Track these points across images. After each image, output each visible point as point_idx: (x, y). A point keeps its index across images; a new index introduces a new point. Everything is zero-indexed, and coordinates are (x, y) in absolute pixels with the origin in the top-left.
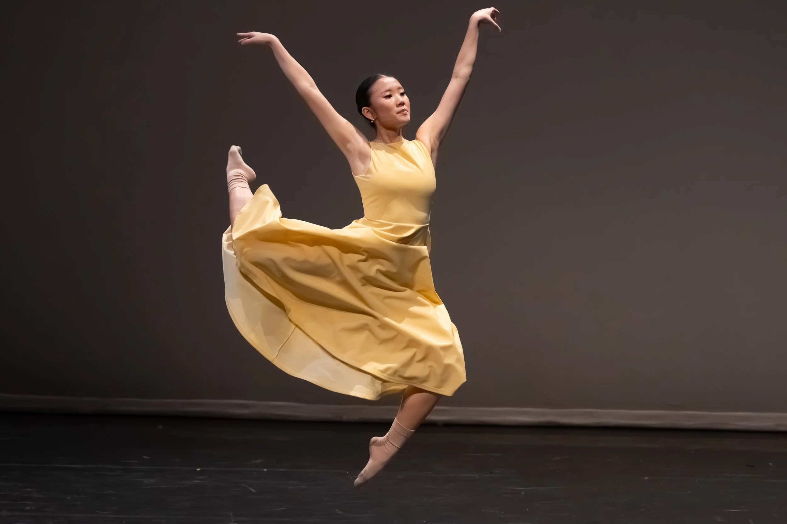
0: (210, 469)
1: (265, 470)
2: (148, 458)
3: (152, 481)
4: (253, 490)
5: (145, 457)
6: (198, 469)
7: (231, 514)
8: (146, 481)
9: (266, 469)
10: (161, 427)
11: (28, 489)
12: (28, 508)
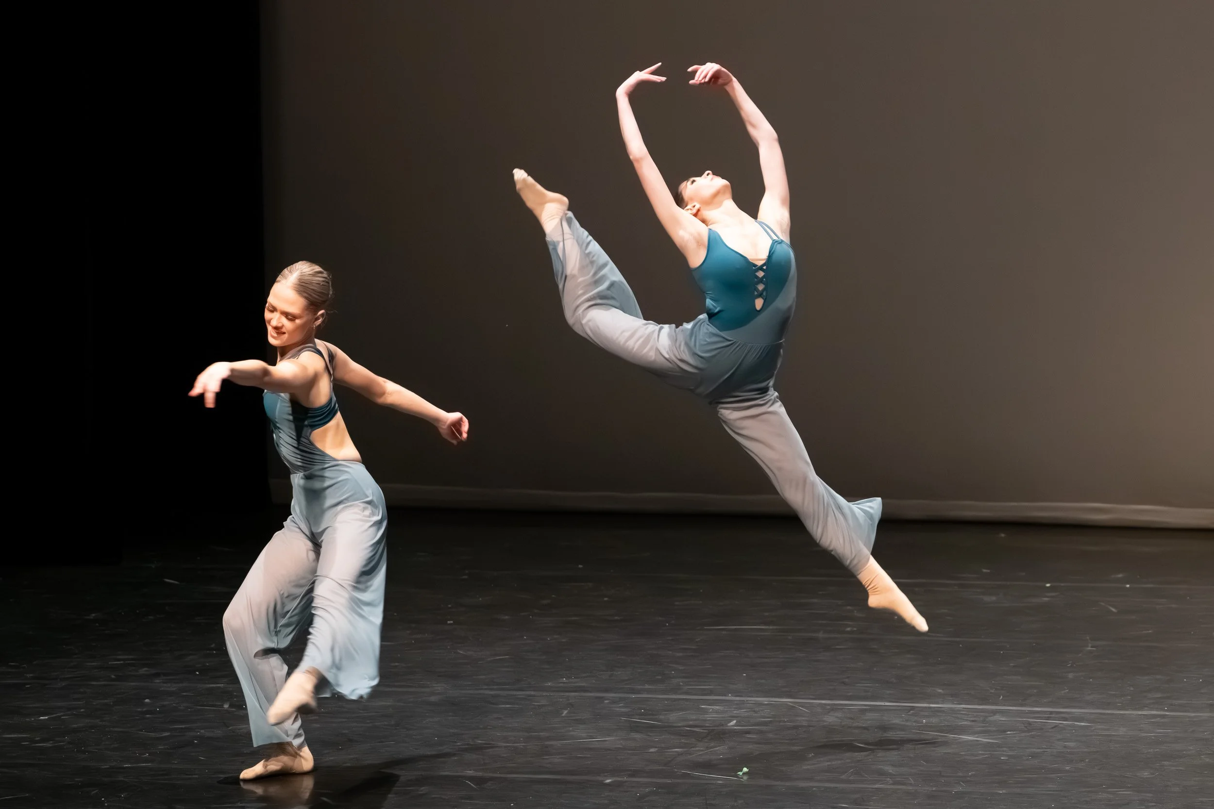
0: (1062, 585)
1: (1128, 586)
2: (989, 571)
3: (994, 598)
4: (1114, 610)
5: (985, 571)
6: (1048, 585)
7: (1088, 638)
8: (987, 599)
9: (1128, 584)
10: (1003, 535)
11: (849, 608)
12: (849, 629)
